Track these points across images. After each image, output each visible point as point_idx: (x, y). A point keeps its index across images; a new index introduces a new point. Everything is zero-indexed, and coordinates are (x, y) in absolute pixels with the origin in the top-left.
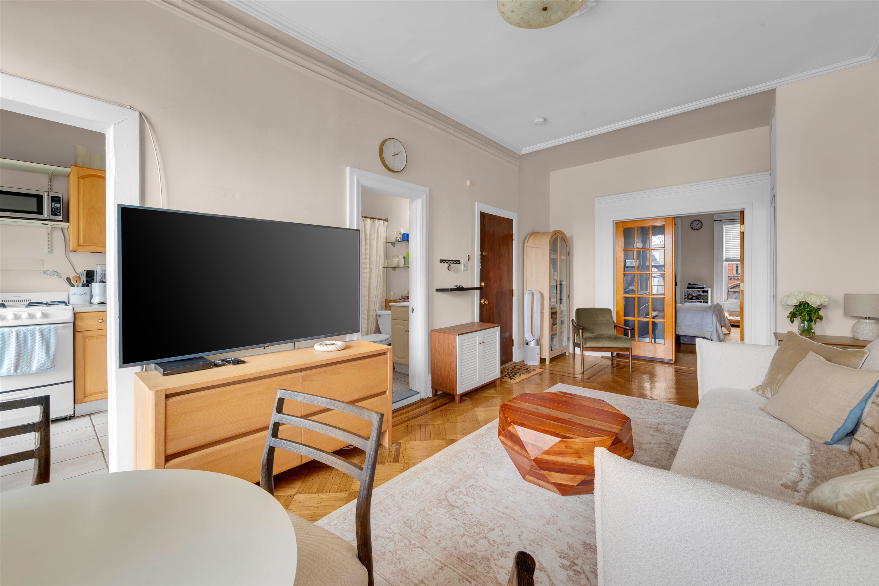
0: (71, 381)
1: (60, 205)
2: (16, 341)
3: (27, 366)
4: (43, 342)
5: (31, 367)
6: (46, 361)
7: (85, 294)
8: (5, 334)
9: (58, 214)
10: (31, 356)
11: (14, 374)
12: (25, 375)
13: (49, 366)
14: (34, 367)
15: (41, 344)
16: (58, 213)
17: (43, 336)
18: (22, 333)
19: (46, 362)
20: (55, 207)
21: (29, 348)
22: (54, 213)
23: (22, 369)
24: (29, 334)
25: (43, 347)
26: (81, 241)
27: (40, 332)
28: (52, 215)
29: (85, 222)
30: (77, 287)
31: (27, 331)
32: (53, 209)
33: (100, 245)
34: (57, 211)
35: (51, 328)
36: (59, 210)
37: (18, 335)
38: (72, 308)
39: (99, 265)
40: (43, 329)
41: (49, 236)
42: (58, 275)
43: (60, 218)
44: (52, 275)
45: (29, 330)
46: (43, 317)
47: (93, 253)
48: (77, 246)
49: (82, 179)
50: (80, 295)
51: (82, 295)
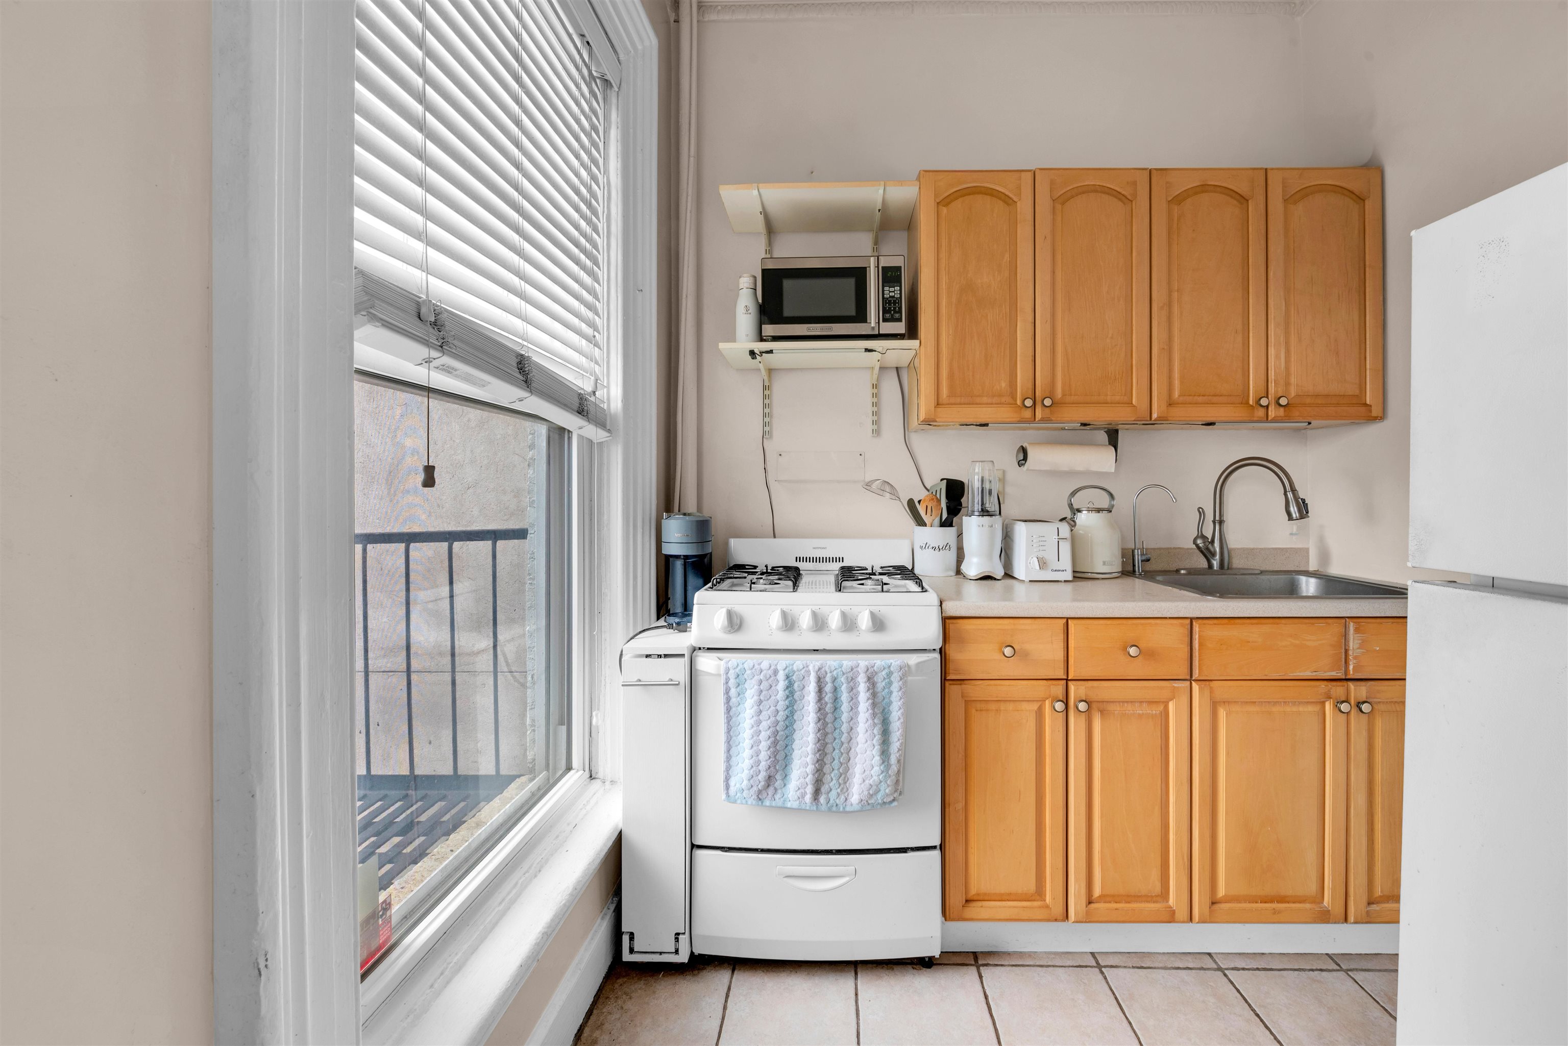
0: (934, 847)
1: (901, 290)
2: (816, 703)
3: (840, 785)
4: (874, 715)
5: (848, 789)
6: (881, 777)
7: (948, 547)
8: (794, 677)
9: (897, 316)
10: (848, 753)
11: (812, 808)
12: (834, 811)
13: (887, 795)
14: (856, 793)
15: (870, 721)
16: (897, 314)
17: (874, 695)
18: (828, 679)
19: (881, 782)
20: (890, 297)
21: (844, 728)
22: (888, 316)
23: (828, 793)
25: (875, 731)
26: (945, 391)
27: (869, 679)
28: (885, 320)
29: (951, 332)
30: (931, 526)
31: (840, 669)
32: (886, 305)
33: (985, 400)
34: (895, 308)
35: (893, 664)
36: (898, 305)
37: (822, 680)
38: (937, 603)
39: (977, 464)
40: (876, 666)
41: (875, 391)
42: (893, 493)
43: (900, 327)
44: (881, 493)
45: (843, 667)
46: (874, 628)
47: (967, 425)
48: (935, 407)
49: (944, 208)
50: (937, 551)
51: (941, 550)
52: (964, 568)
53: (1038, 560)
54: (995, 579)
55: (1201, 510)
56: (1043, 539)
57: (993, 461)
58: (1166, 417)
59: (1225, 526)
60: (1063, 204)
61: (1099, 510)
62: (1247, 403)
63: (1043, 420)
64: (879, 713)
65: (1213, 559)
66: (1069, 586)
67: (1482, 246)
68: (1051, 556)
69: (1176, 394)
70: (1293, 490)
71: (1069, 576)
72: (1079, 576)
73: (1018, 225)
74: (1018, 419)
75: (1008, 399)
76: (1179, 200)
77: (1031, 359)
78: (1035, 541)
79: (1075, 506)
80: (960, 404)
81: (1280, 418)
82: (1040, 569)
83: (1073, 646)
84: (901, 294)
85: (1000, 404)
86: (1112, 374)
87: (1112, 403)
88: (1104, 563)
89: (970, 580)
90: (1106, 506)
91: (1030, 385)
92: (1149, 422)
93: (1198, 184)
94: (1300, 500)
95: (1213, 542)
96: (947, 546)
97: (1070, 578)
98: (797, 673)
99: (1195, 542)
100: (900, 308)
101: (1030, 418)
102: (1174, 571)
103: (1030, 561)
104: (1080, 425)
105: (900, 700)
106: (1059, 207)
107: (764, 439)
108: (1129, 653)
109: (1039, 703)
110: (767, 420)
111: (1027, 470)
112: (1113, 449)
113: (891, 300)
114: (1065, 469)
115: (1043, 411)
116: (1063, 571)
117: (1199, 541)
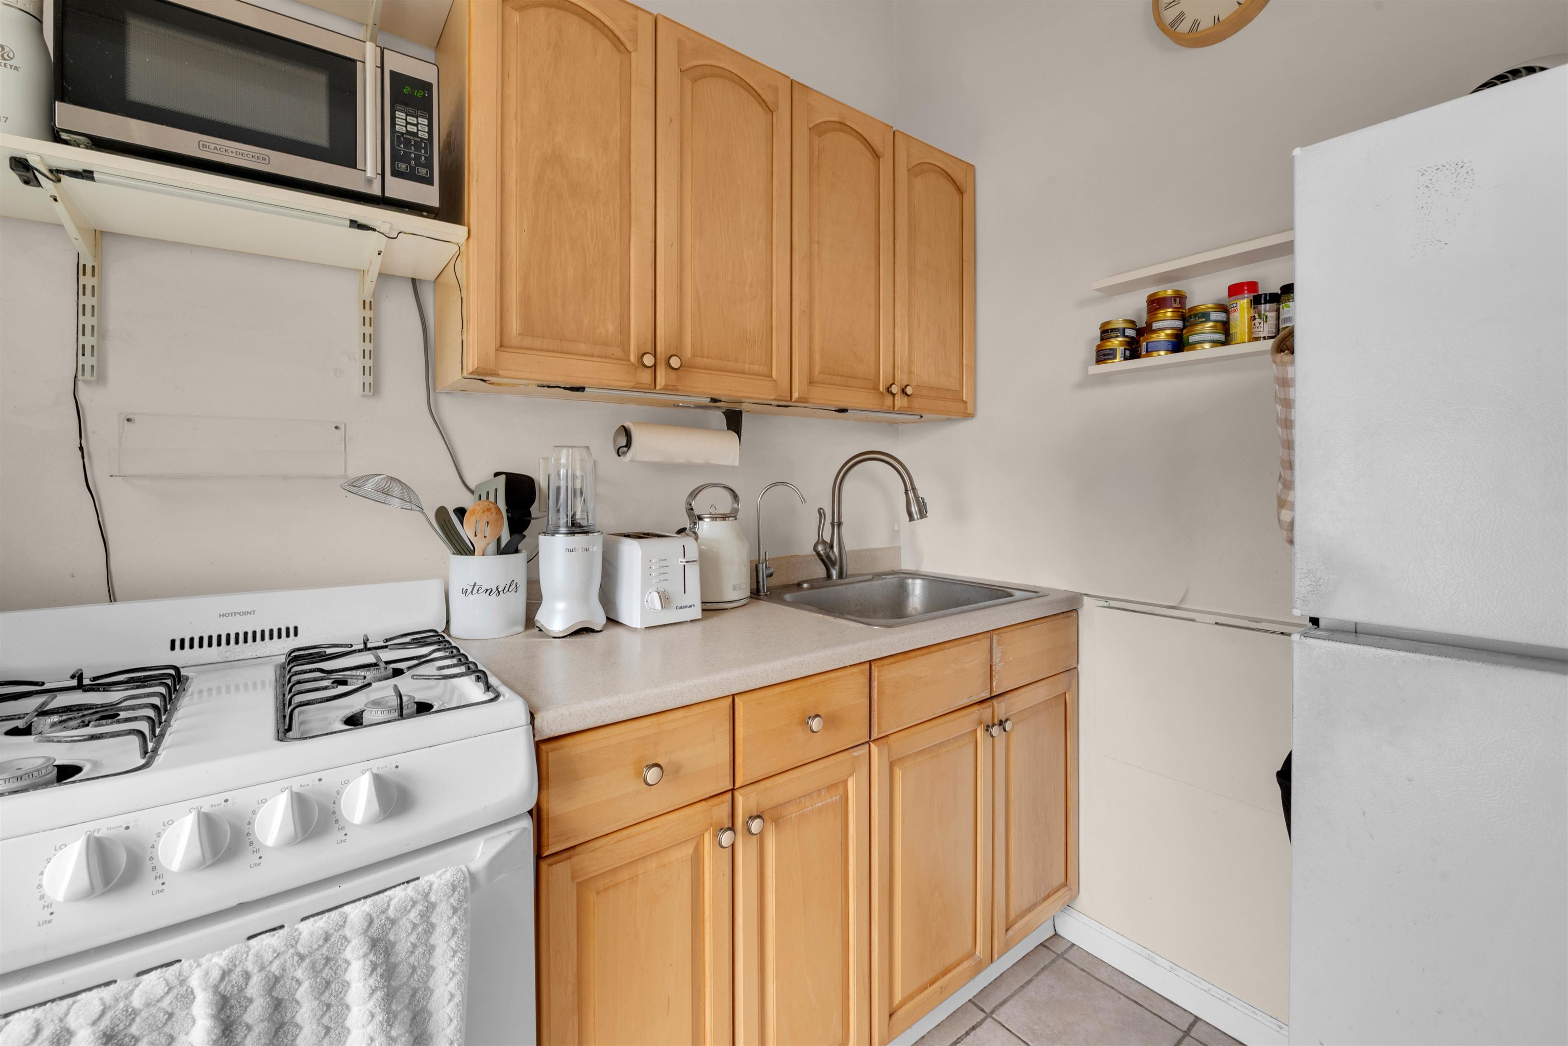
1: (430, 125)
4: (390, 1019)
9: (423, 171)
16: (423, 166)
18: (254, 989)
20: (408, 132)
22: (402, 167)
24: (306, 985)
26: (514, 325)
27: (374, 943)
28: (396, 173)
29: (525, 227)
30: (483, 555)
31: (292, 951)
32: (398, 146)
33: (582, 347)
34: (417, 158)
35: (435, 886)
36: (426, 153)
37: (233, 1002)
38: (524, 718)
39: (564, 451)
40: (392, 908)
41: (368, 314)
42: (407, 499)
43: (430, 195)
44: (382, 497)
45: (302, 941)
46: (385, 813)
47: (549, 387)
48: (496, 350)
49: (514, 12)
50: (494, 596)
51: (501, 593)
52: (541, 617)
53: (660, 596)
54: (593, 631)
55: (821, 511)
56: (664, 563)
57: (588, 448)
58: (807, 398)
59: (843, 528)
60: (694, 81)
61: (724, 517)
62: (878, 389)
63: (667, 389)
64: (401, 1010)
65: (833, 568)
66: (698, 627)
67: (1425, 172)
68: (675, 587)
69: (817, 370)
70: (914, 489)
71: (696, 613)
72: (711, 609)
73: (633, 88)
74: (632, 384)
75: (619, 352)
76: (818, 130)
77: (650, 295)
78: (654, 567)
79: (697, 512)
80: (541, 350)
81: (904, 409)
82: (662, 608)
83: (741, 736)
84: (430, 132)
85: (605, 358)
86: (750, 334)
87: (749, 374)
88: (734, 588)
89: (554, 638)
90: (727, 510)
91: (650, 336)
92: (784, 404)
93: (837, 119)
94: (920, 499)
95: (832, 547)
96: (512, 586)
97: (699, 615)
98: (144, 1014)
99: (815, 549)
100: (430, 159)
101: (649, 384)
102: (794, 585)
103: (648, 597)
104: (710, 400)
105: (453, 956)
106: (688, 83)
107: (80, 384)
108: (811, 728)
109: (695, 841)
110: (88, 340)
111: (632, 461)
112: (736, 435)
113: (411, 139)
114: (681, 460)
115: (667, 374)
116: (691, 606)
117: (820, 548)
